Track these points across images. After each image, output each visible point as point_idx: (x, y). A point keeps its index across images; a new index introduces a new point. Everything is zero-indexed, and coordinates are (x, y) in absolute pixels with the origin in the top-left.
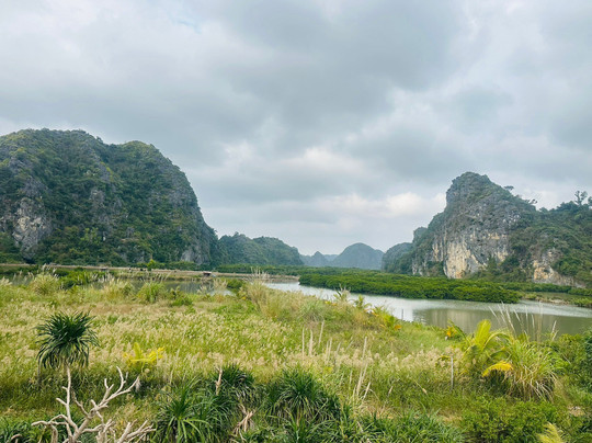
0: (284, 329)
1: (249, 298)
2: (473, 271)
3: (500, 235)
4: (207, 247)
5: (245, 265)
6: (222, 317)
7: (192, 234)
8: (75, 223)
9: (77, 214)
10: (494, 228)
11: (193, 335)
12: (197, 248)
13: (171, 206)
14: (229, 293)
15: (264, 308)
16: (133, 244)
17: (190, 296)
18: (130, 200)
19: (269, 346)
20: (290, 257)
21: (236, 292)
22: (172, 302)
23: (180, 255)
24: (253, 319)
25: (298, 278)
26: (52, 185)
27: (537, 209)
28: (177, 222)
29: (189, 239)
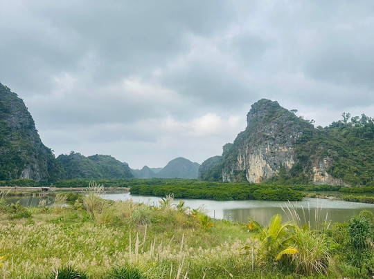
0: (116, 233)
1: (84, 209)
2: (268, 177)
3: (288, 148)
4: (45, 165)
5: (81, 179)
6: (59, 227)
7: (30, 154)
10: (283, 142)
11: (31, 244)
12: (35, 166)
13: (10, 129)
14: (66, 205)
15: (98, 217)
17: (30, 210)
19: (102, 248)
20: (122, 171)
21: (73, 204)
22: (12, 215)
23: (19, 174)
24: (88, 226)
25: (128, 189)
27: (315, 127)
28: (16, 144)
29: (28, 158)
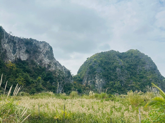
8: (112, 80)
9: (113, 77)
13: (146, 71)
16: (133, 86)
18: (130, 70)
26: (104, 69)
28: (149, 77)
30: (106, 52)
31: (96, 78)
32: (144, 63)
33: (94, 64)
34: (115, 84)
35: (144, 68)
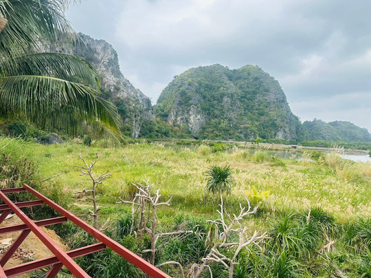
0: (357, 188)
1: (326, 164)
4: (294, 129)
5: (322, 141)
6: (307, 175)
7: (283, 121)
8: (216, 117)
9: (217, 112)
11: (287, 185)
12: (287, 130)
13: (269, 103)
14: (310, 160)
15: (339, 172)
16: (247, 128)
17: (284, 161)
18: (244, 101)
19: (346, 199)
20: (360, 136)
21: (317, 160)
22: (272, 163)
23: (275, 135)
24: (331, 179)
25: (368, 151)
26: (204, 97)
28: (273, 114)
29: (281, 124)
30: (207, 67)
31: (191, 112)
32: (267, 91)
33: (188, 89)
34: (220, 124)
35: (266, 98)
